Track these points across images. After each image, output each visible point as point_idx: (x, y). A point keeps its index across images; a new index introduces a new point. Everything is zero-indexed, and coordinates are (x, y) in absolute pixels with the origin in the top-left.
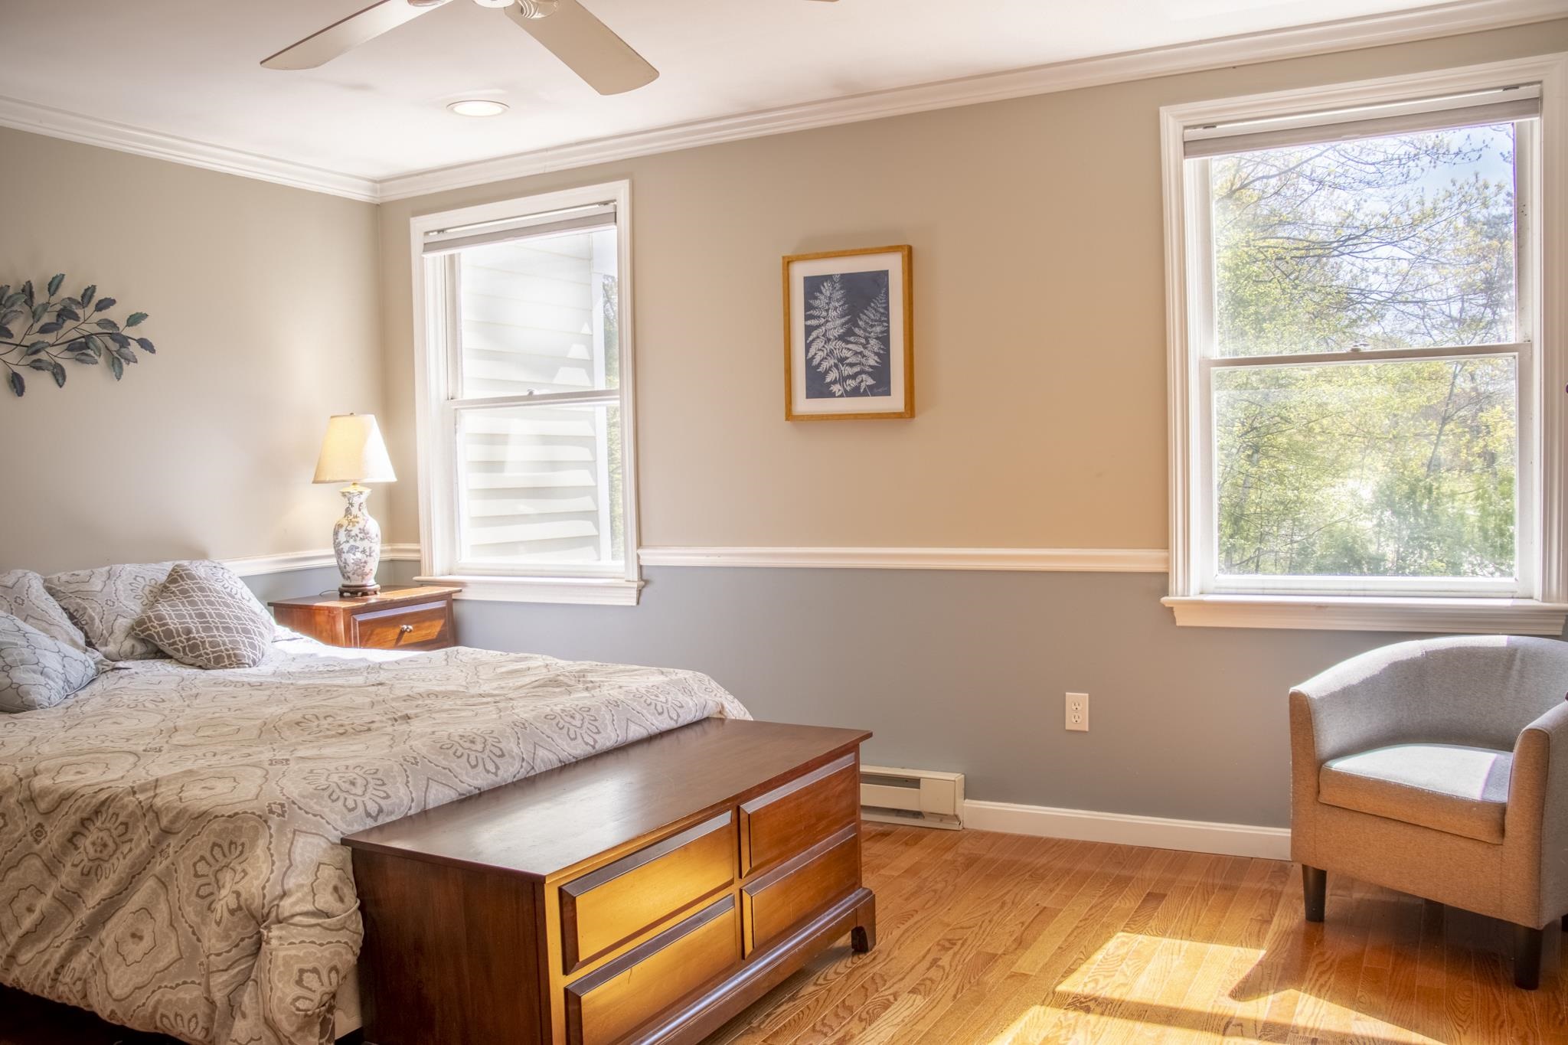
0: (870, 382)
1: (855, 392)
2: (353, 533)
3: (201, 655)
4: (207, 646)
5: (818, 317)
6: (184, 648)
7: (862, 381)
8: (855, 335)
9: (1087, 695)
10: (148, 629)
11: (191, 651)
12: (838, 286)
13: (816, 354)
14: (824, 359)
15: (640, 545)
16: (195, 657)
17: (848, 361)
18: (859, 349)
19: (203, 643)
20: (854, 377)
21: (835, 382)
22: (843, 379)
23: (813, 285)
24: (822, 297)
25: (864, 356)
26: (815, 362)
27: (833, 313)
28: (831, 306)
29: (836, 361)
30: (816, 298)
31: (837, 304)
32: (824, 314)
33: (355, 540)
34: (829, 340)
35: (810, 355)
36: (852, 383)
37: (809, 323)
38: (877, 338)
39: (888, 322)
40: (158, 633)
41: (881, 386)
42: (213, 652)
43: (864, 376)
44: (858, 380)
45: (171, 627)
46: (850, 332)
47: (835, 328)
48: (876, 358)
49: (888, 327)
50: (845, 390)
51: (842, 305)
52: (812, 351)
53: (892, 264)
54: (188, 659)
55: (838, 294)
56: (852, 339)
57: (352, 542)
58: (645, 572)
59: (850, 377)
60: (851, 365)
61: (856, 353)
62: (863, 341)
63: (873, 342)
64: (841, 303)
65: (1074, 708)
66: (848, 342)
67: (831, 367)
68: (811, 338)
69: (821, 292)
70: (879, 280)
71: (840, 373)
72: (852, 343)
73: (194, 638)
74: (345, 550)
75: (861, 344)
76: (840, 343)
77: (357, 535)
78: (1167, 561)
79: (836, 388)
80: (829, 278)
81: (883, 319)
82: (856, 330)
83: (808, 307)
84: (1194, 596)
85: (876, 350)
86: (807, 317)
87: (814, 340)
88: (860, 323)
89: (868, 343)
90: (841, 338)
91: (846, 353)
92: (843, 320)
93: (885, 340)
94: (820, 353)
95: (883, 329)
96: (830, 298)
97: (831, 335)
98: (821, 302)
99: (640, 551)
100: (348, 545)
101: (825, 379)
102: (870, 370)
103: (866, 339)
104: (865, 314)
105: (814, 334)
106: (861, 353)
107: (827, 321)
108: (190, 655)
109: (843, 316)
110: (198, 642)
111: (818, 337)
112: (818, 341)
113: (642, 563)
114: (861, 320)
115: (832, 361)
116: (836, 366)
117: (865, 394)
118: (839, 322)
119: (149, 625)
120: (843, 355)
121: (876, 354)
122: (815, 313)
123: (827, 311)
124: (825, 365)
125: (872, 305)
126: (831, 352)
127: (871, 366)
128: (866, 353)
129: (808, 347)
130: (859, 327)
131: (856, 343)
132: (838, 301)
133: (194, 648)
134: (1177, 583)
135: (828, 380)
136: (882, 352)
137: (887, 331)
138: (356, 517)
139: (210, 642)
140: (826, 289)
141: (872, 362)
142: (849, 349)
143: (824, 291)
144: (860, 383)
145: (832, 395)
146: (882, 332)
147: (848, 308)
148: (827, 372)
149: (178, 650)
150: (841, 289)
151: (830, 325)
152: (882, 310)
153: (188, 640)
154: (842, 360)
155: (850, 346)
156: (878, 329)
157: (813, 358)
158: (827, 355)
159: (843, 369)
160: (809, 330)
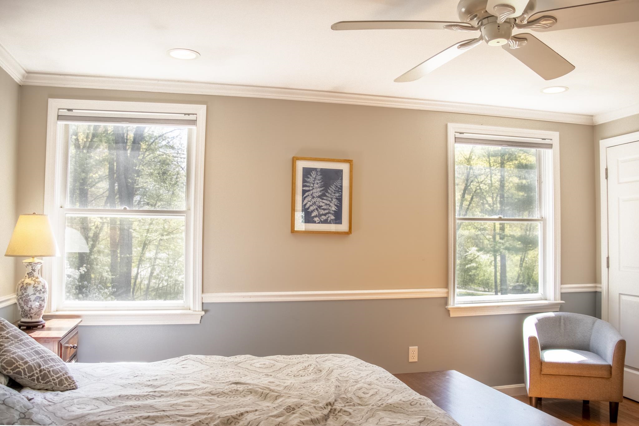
0: (333, 217)
1: (326, 222)
2: (39, 289)
3: (50, 381)
4: (52, 373)
5: (309, 186)
6: (38, 378)
7: (329, 217)
8: (326, 196)
9: (417, 347)
10: (17, 367)
11: (42, 380)
12: (319, 173)
13: (307, 203)
14: (311, 205)
15: (203, 292)
16: (46, 383)
17: (322, 208)
18: (328, 203)
19: (49, 372)
20: (325, 215)
21: (316, 216)
22: (320, 216)
23: (307, 172)
24: (311, 178)
25: (330, 206)
26: (307, 207)
27: (316, 186)
28: (315, 182)
29: (317, 207)
30: (308, 178)
31: (318, 182)
32: (312, 185)
33: (40, 293)
34: (314, 197)
35: (304, 203)
36: (324, 218)
37: (304, 188)
38: (336, 199)
39: (342, 192)
40: (24, 369)
41: (338, 219)
42: (58, 378)
43: (330, 215)
44: (327, 216)
45: (30, 364)
46: (324, 195)
47: (317, 192)
48: (336, 207)
49: (342, 194)
50: (321, 220)
51: (321, 182)
52: (305, 201)
53: (345, 167)
54: (41, 385)
55: (319, 177)
56: (325, 198)
57: (38, 294)
58: (204, 305)
59: (323, 215)
60: (324, 209)
61: (326, 204)
62: (330, 199)
63: (334, 200)
64: (320, 181)
65: (413, 353)
66: (323, 199)
67: (314, 210)
68: (305, 196)
69: (311, 175)
70: (338, 173)
71: (319, 213)
72: (325, 200)
73: (44, 370)
74: (32, 299)
75: (329, 200)
76: (319, 199)
77: (41, 290)
78: (448, 293)
79: (316, 219)
80: (315, 169)
81: (340, 190)
82: (327, 194)
83: (304, 181)
84: (456, 306)
85: (336, 204)
86: (304, 186)
87: (306, 197)
88: (329, 191)
89: (332, 200)
90: (319, 197)
91: (321, 204)
92: (321, 189)
93: (340, 199)
94: (309, 203)
95: (340, 195)
96: (315, 178)
97: (315, 195)
98: (311, 180)
99: (203, 295)
100: (35, 296)
101: (311, 215)
102: (333, 212)
103: (332, 198)
104: (331, 188)
105: (307, 194)
106: (329, 204)
107: (313, 189)
108: (42, 382)
109: (321, 187)
110: (46, 372)
111: (308, 195)
112: (309, 197)
113: (203, 302)
114: (329, 190)
115: (315, 207)
116: (317, 209)
117: (330, 223)
118: (319, 190)
119: (17, 364)
120: (320, 205)
121: (336, 205)
122: (308, 184)
123: (313, 184)
124: (312, 208)
125: (335, 184)
126: (315, 203)
127: (333, 211)
128: (331, 204)
129: (304, 199)
130: (328, 193)
131: (326, 200)
132: (319, 180)
133: (44, 377)
134: (451, 301)
135: (313, 215)
136: (338, 205)
137: (341, 196)
138: (37, 278)
139: (53, 371)
140: (314, 174)
141: (334, 209)
142: (323, 202)
143: (312, 175)
144: (328, 218)
145: (315, 222)
146: (339, 196)
147: (323, 184)
148: (312, 211)
149: (33, 380)
150: (321, 175)
151: (314, 191)
152: (339, 187)
153: (41, 371)
154: (320, 207)
155: (324, 201)
156: (337, 195)
157: (305, 205)
158: (313, 204)
159: (320, 211)
160: (304, 192)
